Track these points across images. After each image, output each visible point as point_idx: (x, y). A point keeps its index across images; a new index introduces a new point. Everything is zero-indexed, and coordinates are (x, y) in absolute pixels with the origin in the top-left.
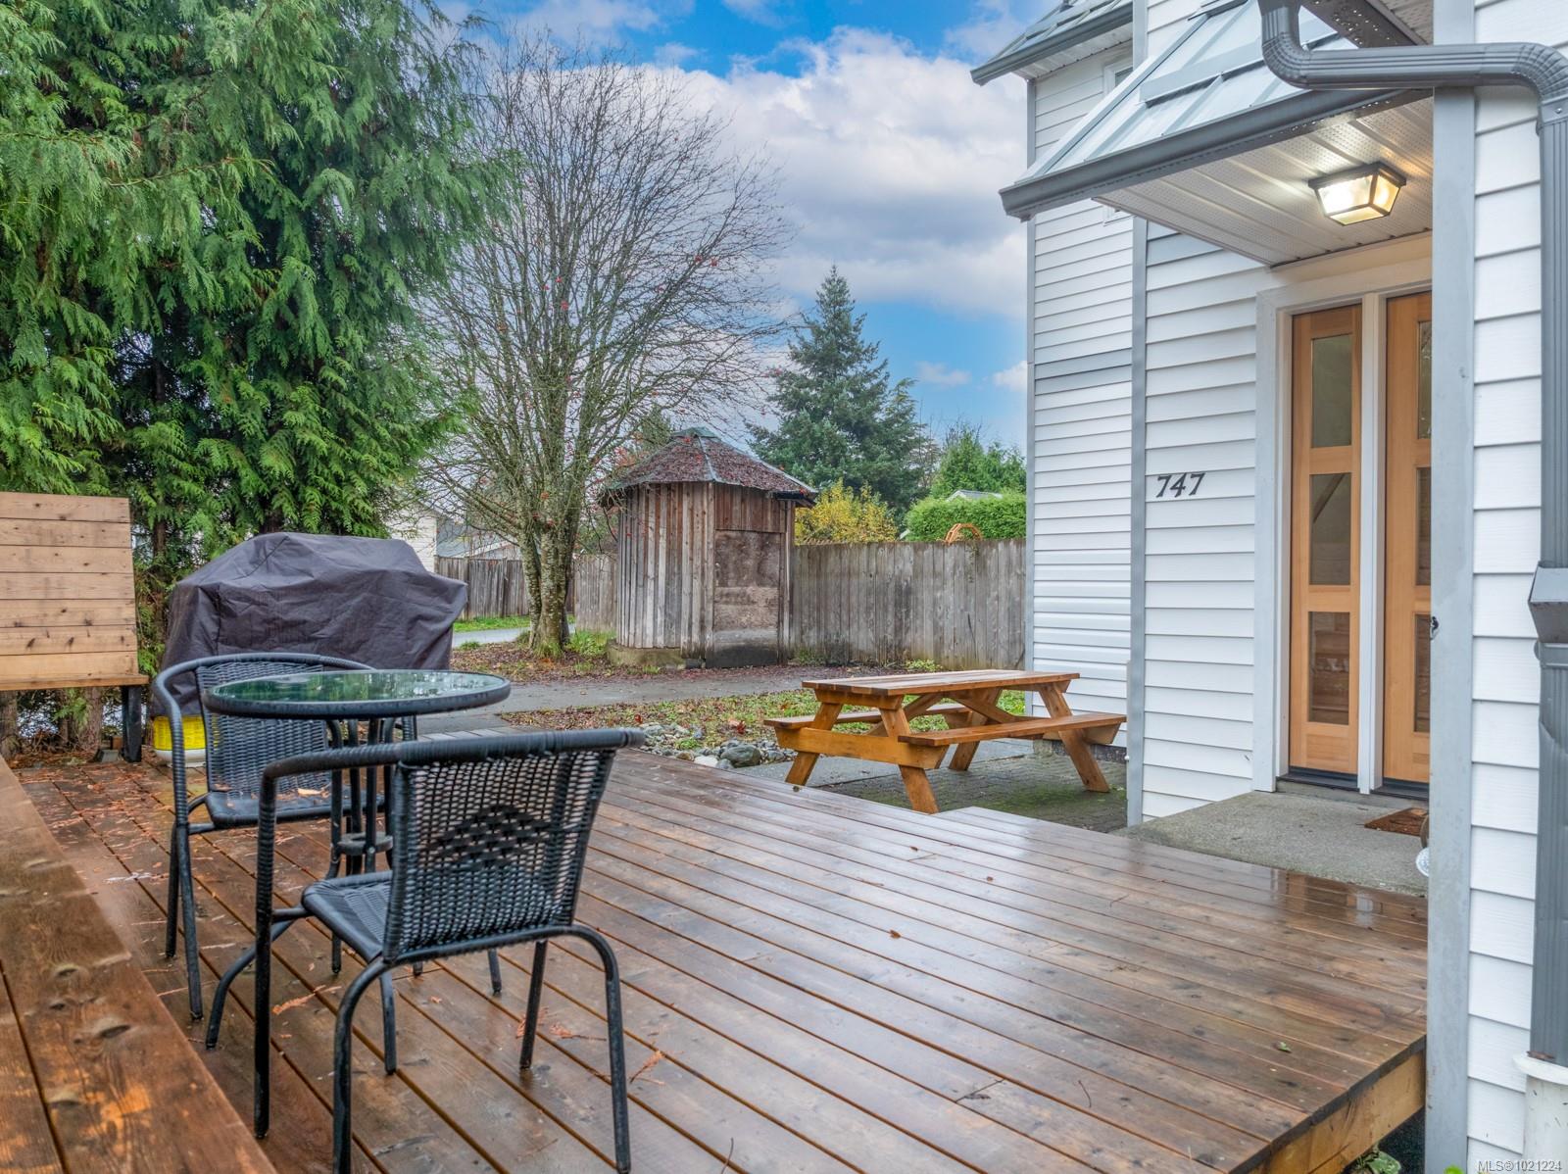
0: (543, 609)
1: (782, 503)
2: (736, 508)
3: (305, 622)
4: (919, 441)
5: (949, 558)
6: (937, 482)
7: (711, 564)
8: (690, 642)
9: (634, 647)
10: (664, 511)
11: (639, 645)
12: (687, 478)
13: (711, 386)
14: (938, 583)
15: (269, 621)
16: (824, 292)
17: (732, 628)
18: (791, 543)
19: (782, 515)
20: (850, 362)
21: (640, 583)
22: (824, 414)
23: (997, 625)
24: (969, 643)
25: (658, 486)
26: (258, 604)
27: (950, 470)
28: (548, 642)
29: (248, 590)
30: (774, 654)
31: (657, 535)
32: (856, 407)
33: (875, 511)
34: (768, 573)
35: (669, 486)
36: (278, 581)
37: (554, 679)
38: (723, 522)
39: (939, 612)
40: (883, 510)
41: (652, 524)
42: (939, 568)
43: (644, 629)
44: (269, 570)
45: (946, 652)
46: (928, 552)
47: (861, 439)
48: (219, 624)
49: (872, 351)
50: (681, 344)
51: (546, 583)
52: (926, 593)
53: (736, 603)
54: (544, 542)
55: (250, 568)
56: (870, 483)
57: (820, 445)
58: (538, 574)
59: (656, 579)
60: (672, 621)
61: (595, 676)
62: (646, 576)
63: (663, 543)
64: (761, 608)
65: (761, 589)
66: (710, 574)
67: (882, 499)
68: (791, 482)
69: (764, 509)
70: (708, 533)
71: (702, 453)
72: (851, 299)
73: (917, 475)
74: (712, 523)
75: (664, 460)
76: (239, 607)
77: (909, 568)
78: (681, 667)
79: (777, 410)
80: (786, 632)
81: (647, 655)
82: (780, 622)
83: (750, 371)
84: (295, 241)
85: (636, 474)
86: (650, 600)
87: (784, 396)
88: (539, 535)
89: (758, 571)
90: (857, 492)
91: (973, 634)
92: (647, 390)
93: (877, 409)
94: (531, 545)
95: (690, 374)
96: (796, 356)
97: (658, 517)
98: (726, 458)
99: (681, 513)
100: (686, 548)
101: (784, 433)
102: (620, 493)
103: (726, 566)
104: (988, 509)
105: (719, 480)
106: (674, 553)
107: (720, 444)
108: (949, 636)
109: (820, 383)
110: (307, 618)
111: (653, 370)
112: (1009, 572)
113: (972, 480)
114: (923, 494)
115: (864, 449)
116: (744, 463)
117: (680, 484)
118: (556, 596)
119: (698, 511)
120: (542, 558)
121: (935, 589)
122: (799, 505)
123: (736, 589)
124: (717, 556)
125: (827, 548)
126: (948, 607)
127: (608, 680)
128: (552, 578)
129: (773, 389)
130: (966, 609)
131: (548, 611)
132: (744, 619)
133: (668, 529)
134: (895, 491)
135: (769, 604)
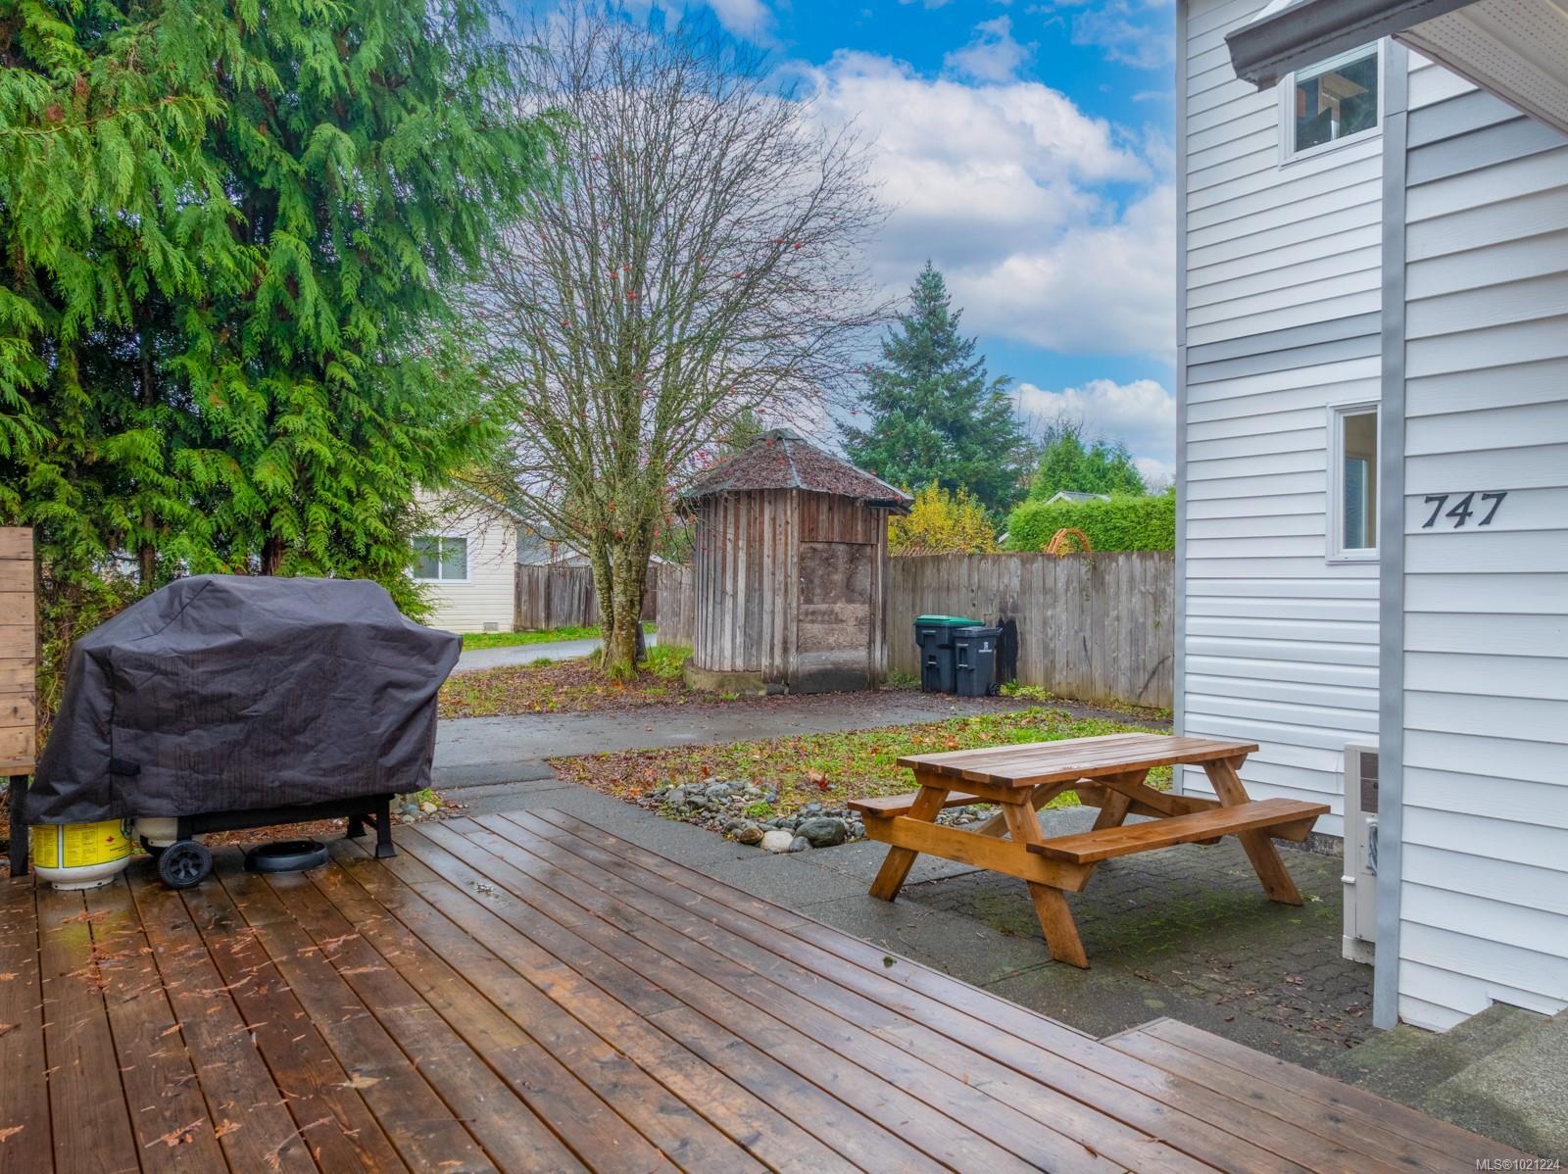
0: (615, 627)
1: (874, 512)
2: (823, 517)
3: (230, 695)
4: (1018, 439)
5: (1061, 573)
6: (1036, 482)
7: (794, 578)
8: (772, 665)
9: (711, 670)
10: (743, 521)
11: (716, 668)
12: (768, 485)
13: (798, 384)
14: (1049, 599)
15: (179, 696)
16: (919, 287)
17: (818, 649)
18: (883, 555)
19: (874, 524)
20: (945, 360)
21: (718, 599)
22: (918, 413)
23: (1118, 649)
24: (1084, 668)
25: (737, 493)
26: (165, 674)
27: (1051, 472)
28: (621, 662)
29: (151, 655)
30: (865, 679)
31: (736, 548)
32: (952, 405)
33: (972, 513)
34: (858, 588)
35: (749, 494)
36: (193, 643)
37: (621, 707)
38: (808, 532)
39: (1050, 632)
40: (981, 512)
41: (730, 536)
42: (1050, 583)
43: (722, 650)
44: (184, 626)
45: (1058, 677)
46: (1037, 565)
47: (957, 438)
48: (113, 699)
49: (968, 348)
50: (765, 337)
51: (619, 599)
52: (1034, 611)
53: (823, 622)
54: (616, 555)
55: (160, 624)
56: (967, 484)
57: (914, 445)
58: (610, 588)
59: (735, 595)
60: (753, 641)
61: (666, 704)
62: (724, 592)
63: (742, 556)
64: (850, 627)
65: (851, 607)
66: (794, 591)
67: (980, 500)
68: (884, 488)
69: (854, 517)
70: (792, 544)
71: (785, 458)
72: (946, 294)
73: (1015, 475)
74: (796, 534)
75: (744, 465)
76: (137, 676)
77: (1016, 583)
78: (762, 693)
79: (869, 409)
80: (878, 654)
81: (724, 679)
82: (871, 642)
83: (839, 366)
84: (291, 214)
85: (713, 480)
86: (728, 619)
87: (877, 395)
88: (611, 546)
89: (848, 587)
90: (953, 494)
91: (1089, 659)
92: (728, 388)
93: (973, 407)
94: (603, 556)
95: (774, 371)
96: (889, 354)
97: (737, 528)
98: (812, 461)
99: (762, 523)
100: (767, 562)
101: (877, 433)
102: (695, 503)
103: (811, 582)
104: (1096, 513)
105: (804, 487)
106: (755, 567)
107: (806, 446)
108: (1061, 660)
109: (913, 381)
110: (234, 690)
111: (734, 367)
112: (1132, 588)
113: (1075, 481)
114: (1022, 496)
115: (960, 448)
116: (832, 467)
117: (762, 492)
118: (630, 612)
119: (781, 520)
120: (614, 571)
121: (1046, 606)
122: (892, 513)
123: (823, 607)
124: (803, 571)
125: (923, 560)
126: (1060, 628)
127: (680, 710)
128: (624, 592)
129: (865, 388)
130: (1081, 630)
131: (620, 628)
132: (831, 640)
133: (748, 541)
134: (994, 494)
135: (860, 622)
